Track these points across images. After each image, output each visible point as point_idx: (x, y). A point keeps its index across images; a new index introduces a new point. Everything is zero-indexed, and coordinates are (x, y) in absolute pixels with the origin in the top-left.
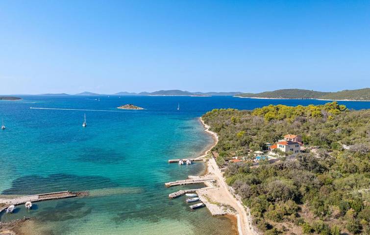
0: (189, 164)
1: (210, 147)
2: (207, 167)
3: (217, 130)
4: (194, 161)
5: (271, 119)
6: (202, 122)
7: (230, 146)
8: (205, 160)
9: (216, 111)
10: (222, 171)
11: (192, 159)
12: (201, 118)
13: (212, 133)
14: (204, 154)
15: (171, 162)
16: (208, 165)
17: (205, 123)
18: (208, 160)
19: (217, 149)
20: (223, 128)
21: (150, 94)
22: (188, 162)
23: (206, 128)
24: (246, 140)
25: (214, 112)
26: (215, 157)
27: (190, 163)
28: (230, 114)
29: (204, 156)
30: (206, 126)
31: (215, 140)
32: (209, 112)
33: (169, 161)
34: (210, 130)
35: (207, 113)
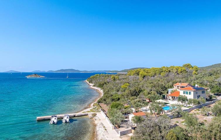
0: (66, 122)
1: (96, 99)
2: (95, 126)
3: (101, 86)
4: (75, 116)
5: (145, 76)
6: (87, 83)
7: (120, 97)
8: (90, 115)
9: (98, 76)
10: (123, 134)
11: (72, 114)
12: (86, 80)
13: (96, 88)
14: (89, 106)
15: (39, 121)
16: (96, 122)
17: (90, 82)
18: (95, 115)
19: (105, 100)
20: (106, 84)
21: (54, 71)
22: (66, 118)
23: (91, 86)
24: (135, 90)
25: (96, 76)
26: (104, 111)
27: (68, 120)
28: (108, 77)
29: (89, 109)
30: (91, 84)
31: (100, 93)
32: (93, 76)
33: (38, 118)
34: (94, 86)
35: (91, 77)
